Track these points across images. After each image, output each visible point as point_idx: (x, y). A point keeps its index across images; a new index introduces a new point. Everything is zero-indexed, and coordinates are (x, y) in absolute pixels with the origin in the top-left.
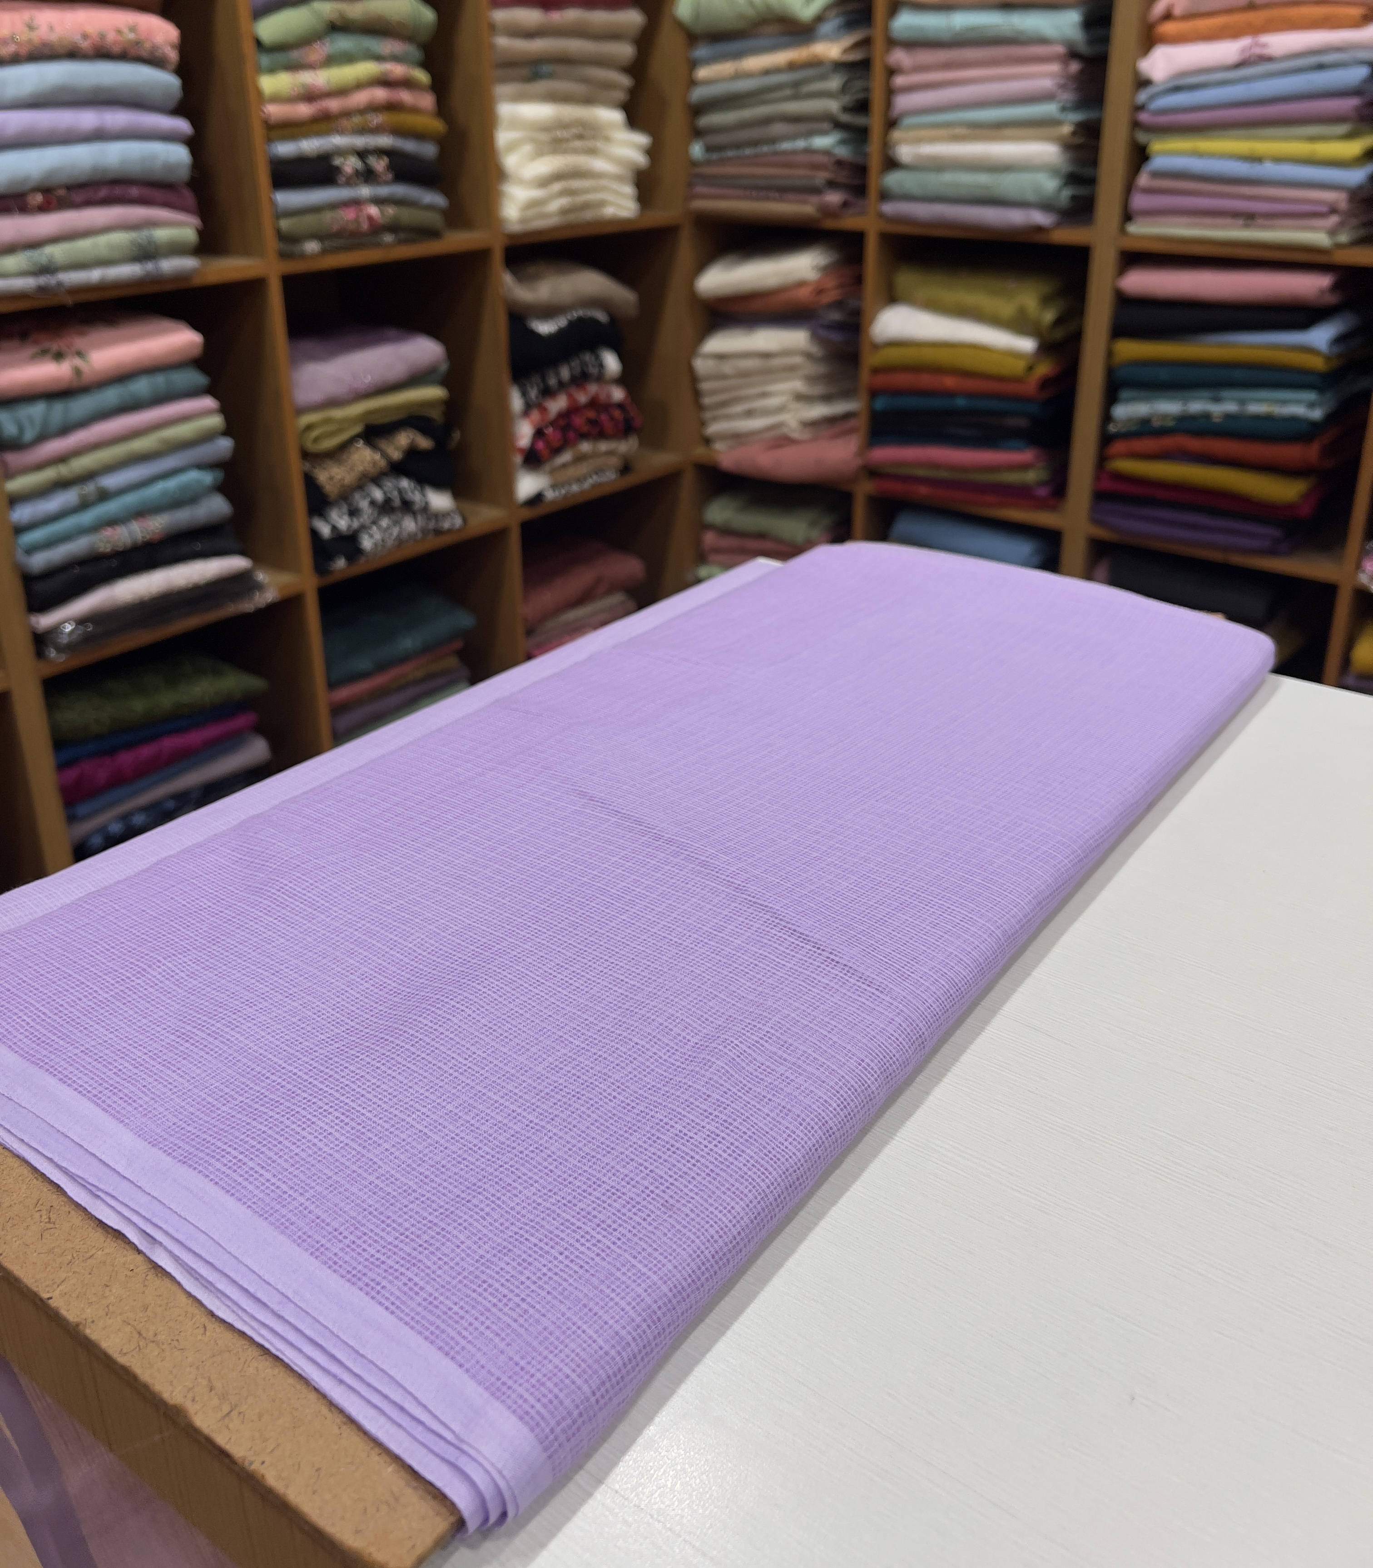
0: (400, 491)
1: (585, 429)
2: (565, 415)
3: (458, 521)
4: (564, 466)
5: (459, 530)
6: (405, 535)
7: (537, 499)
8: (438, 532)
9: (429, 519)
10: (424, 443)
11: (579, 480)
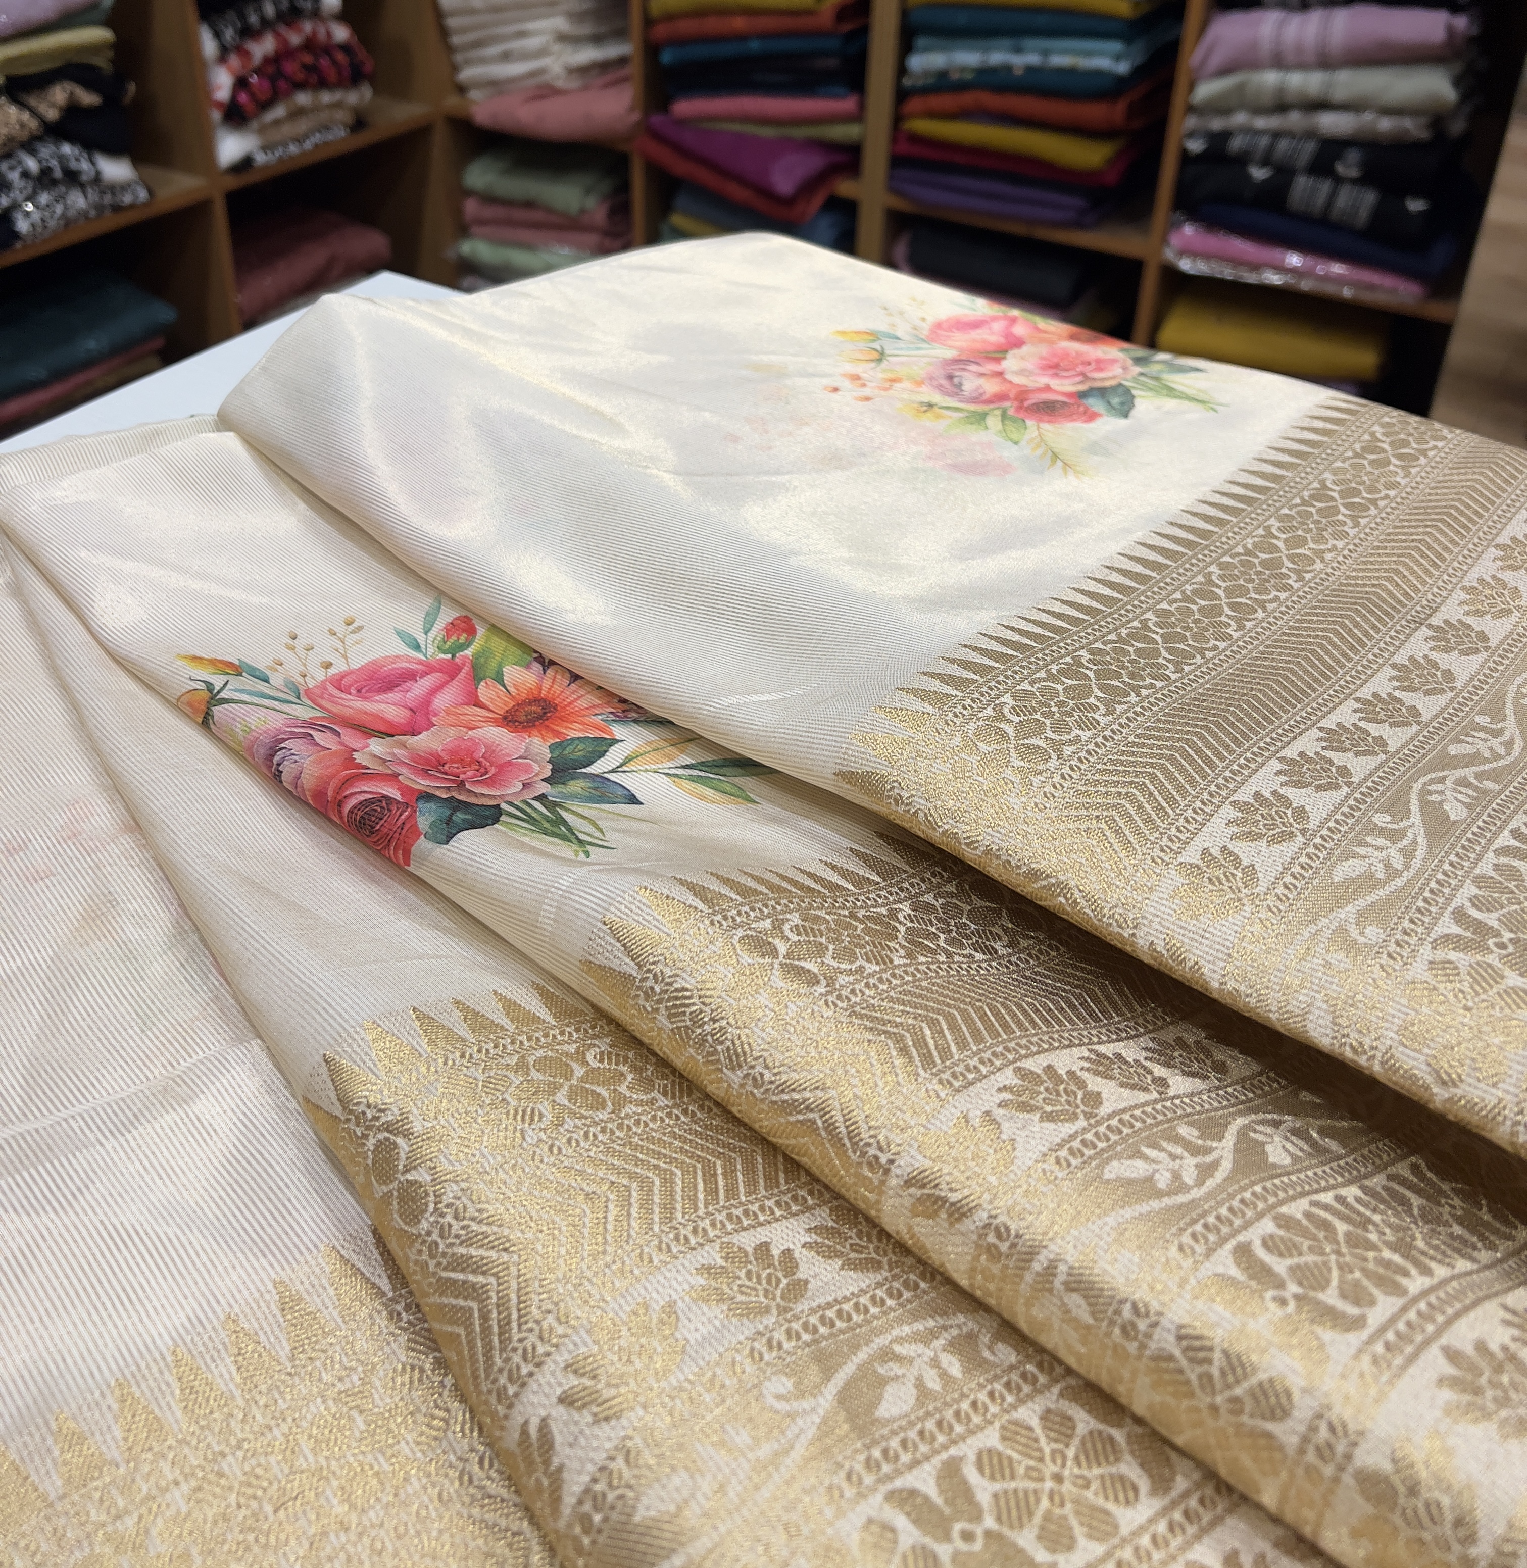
0: (62, 159)
1: (300, 76)
2: (274, 61)
3: (143, 195)
4: (277, 123)
5: (145, 205)
6: (71, 213)
7: (245, 164)
8: (117, 208)
9: (102, 193)
10: (88, 98)
11: (299, 140)
